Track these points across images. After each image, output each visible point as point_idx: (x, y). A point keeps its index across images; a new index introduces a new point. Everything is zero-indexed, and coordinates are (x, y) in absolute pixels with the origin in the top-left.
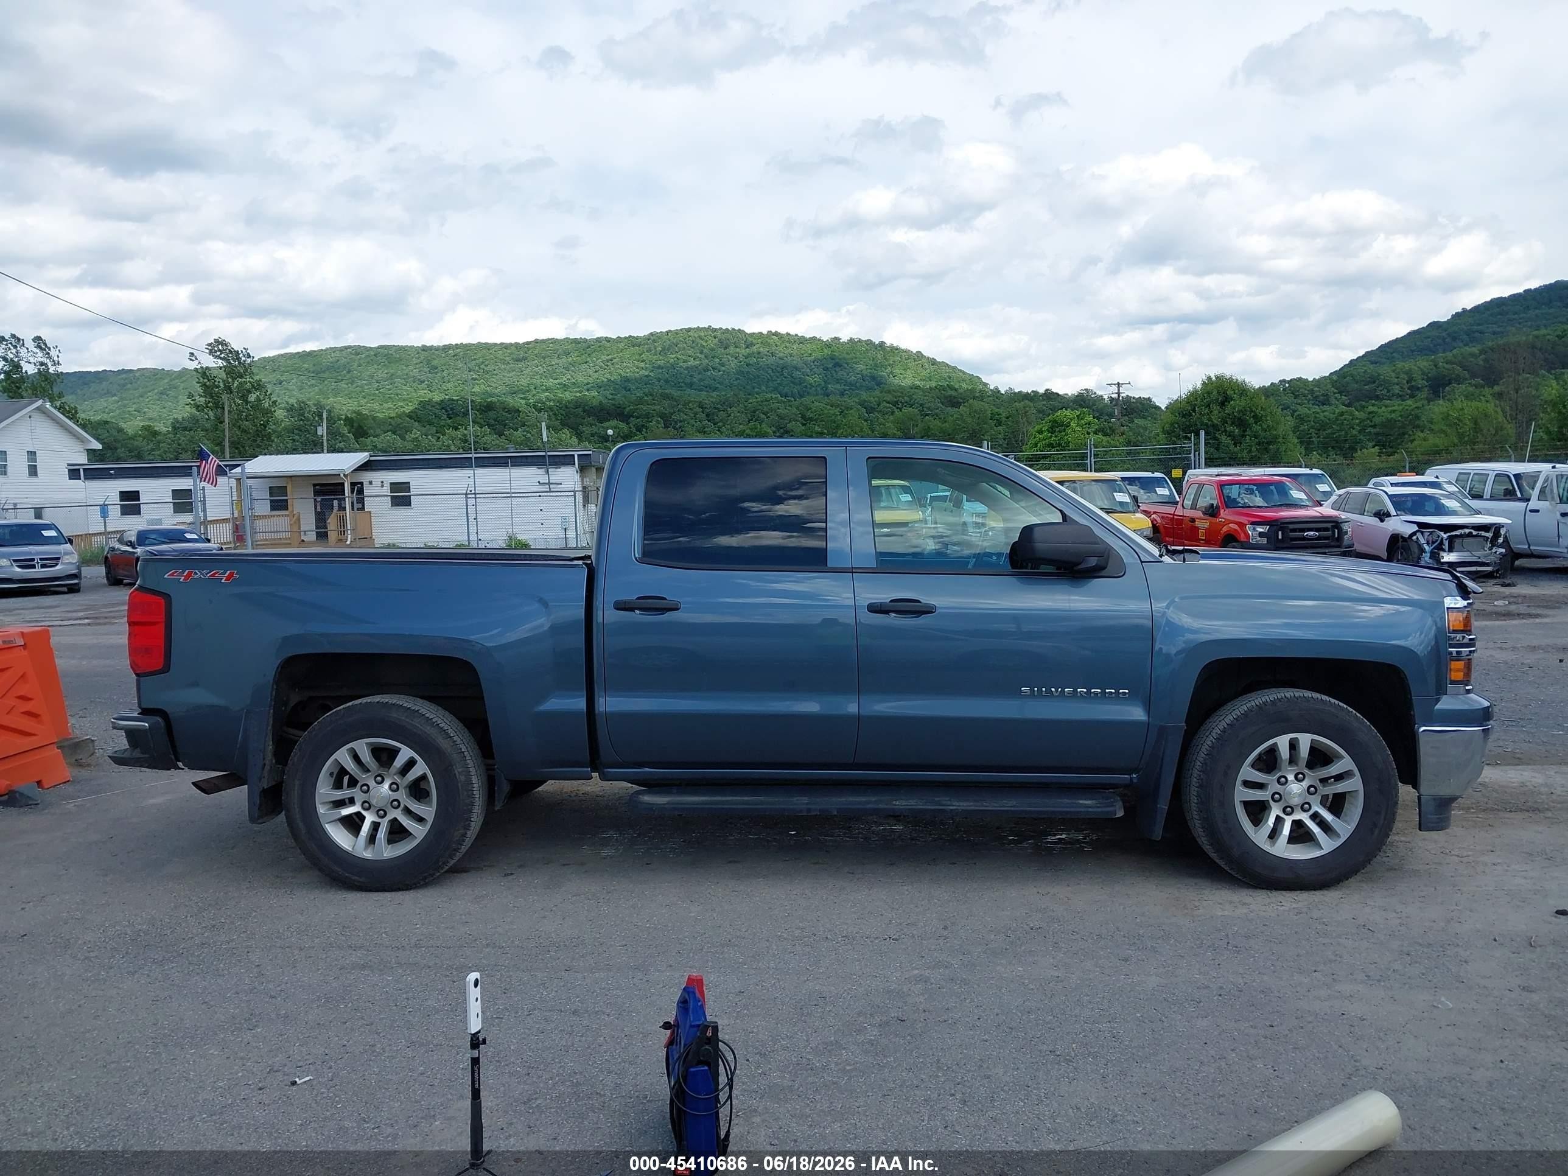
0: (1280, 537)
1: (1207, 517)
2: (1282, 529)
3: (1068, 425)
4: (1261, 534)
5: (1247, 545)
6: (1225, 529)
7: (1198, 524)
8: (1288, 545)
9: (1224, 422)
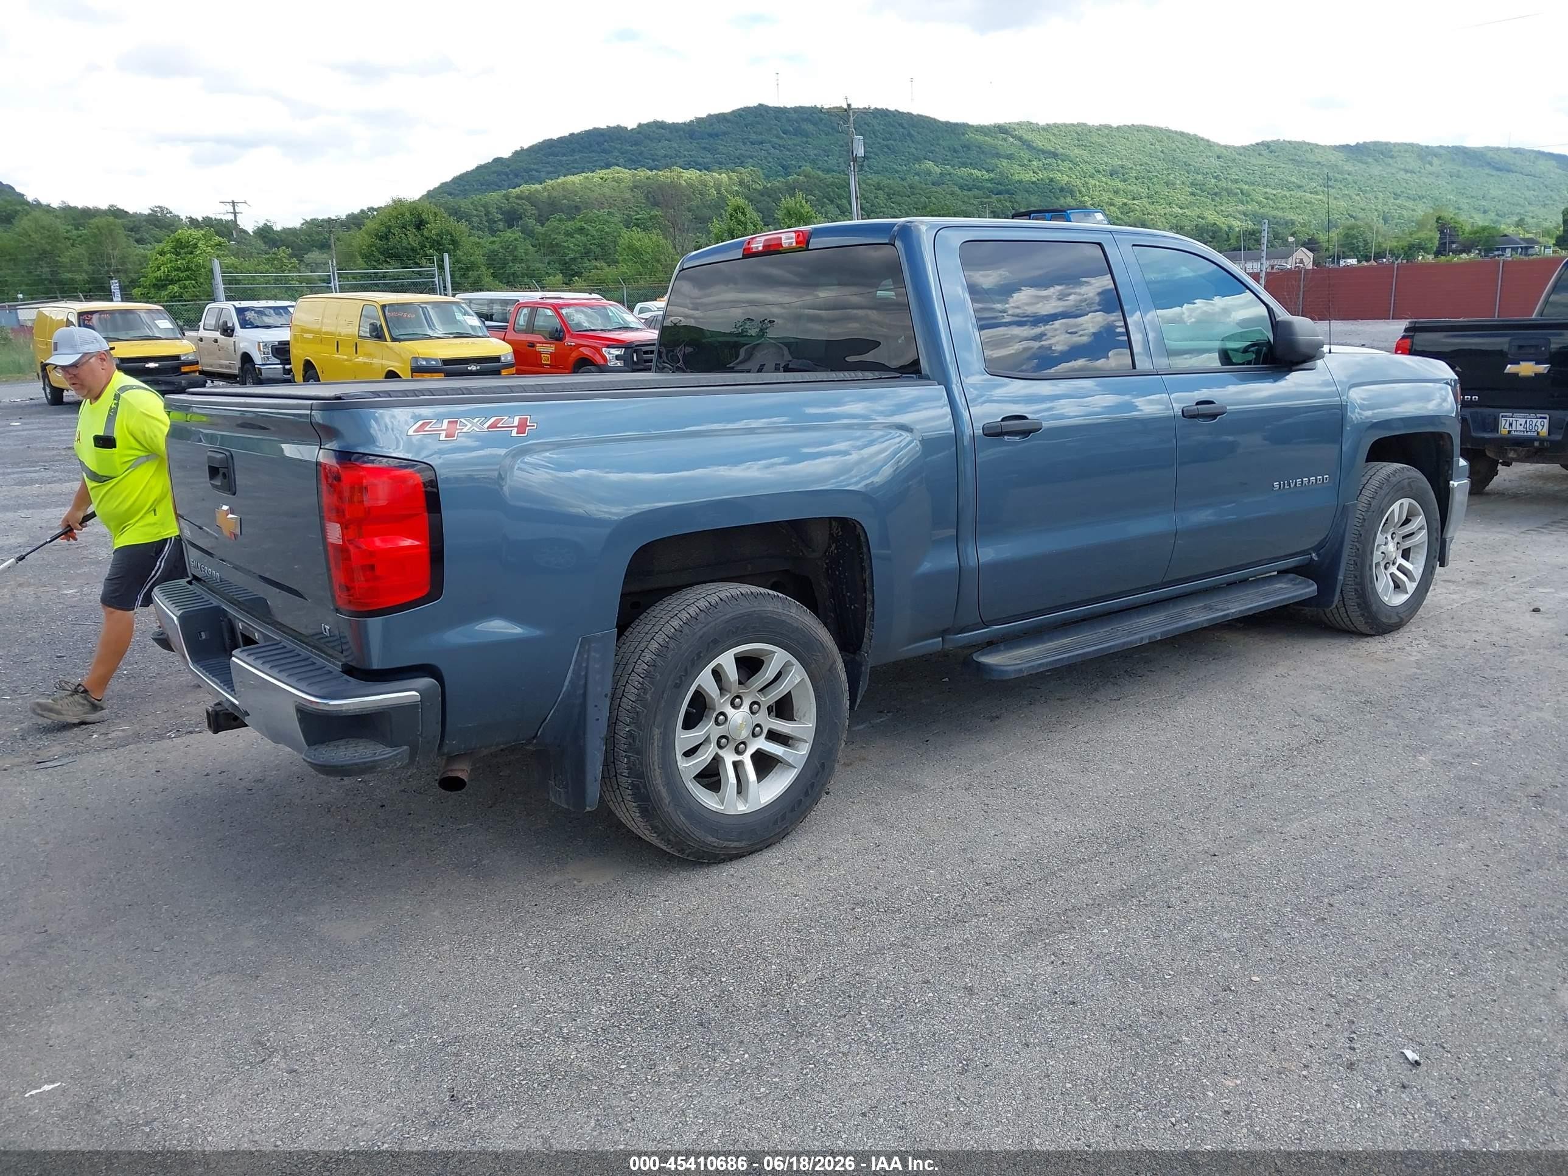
0: (635, 359)
1: (551, 341)
2: (636, 351)
3: (195, 246)
4: (618, 357)
5: (603, 369)
6: (574, 354)
7: (540, 348)
8: (642, 367)
9: (423, 247)
